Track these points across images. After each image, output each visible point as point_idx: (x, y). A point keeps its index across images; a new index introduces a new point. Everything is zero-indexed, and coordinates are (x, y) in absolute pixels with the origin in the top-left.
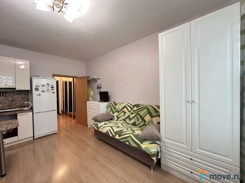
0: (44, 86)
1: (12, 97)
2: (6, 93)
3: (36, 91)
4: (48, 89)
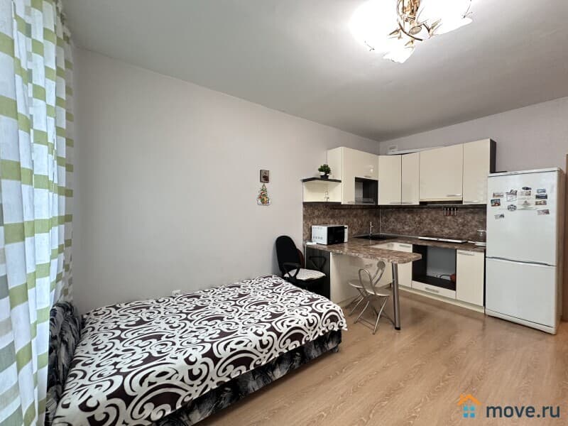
0: (516, 194)
1: (464, 218)
2: (454, 210)
3: (492, 206)
4: (526, 202)
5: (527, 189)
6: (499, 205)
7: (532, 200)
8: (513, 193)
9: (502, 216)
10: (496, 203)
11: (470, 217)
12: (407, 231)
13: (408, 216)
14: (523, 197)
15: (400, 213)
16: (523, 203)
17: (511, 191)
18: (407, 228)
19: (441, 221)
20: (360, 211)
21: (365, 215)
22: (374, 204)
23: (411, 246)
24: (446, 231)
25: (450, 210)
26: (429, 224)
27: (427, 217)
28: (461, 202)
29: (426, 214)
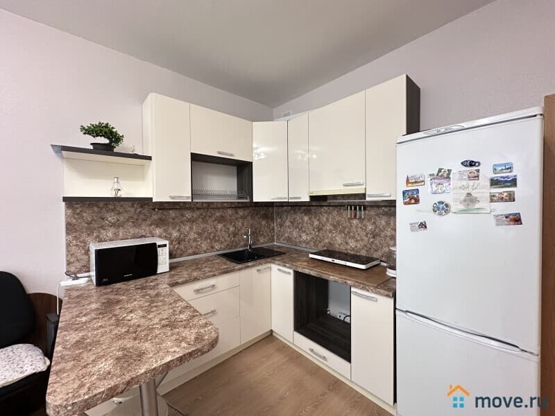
0: (448, 177)
1: (374, 223)
2: (360, 209)
3: (405, 203)
4: (469, 194)
5: (472, 164)
6: (417, 201)
7: (483, 189)
8: (443, 176)
9: (423, 226)
10: (412, 198)
11: (383, 222)
12: (304, 242)
13: (306, 218)
14: (465, 183)
15: (295, 213)
16: (462, 198)
17: (440, 170)
18: (304, 237)
19: (345, 228)
20: (230, 212)
21: (243, 218)
22: (248, 201)
23: (292, 271)
24: (352, 244)
25: (355, 209)
26: (331, 231)
27: (327, 219)
28: (364, 196)
29: (326, 215)
